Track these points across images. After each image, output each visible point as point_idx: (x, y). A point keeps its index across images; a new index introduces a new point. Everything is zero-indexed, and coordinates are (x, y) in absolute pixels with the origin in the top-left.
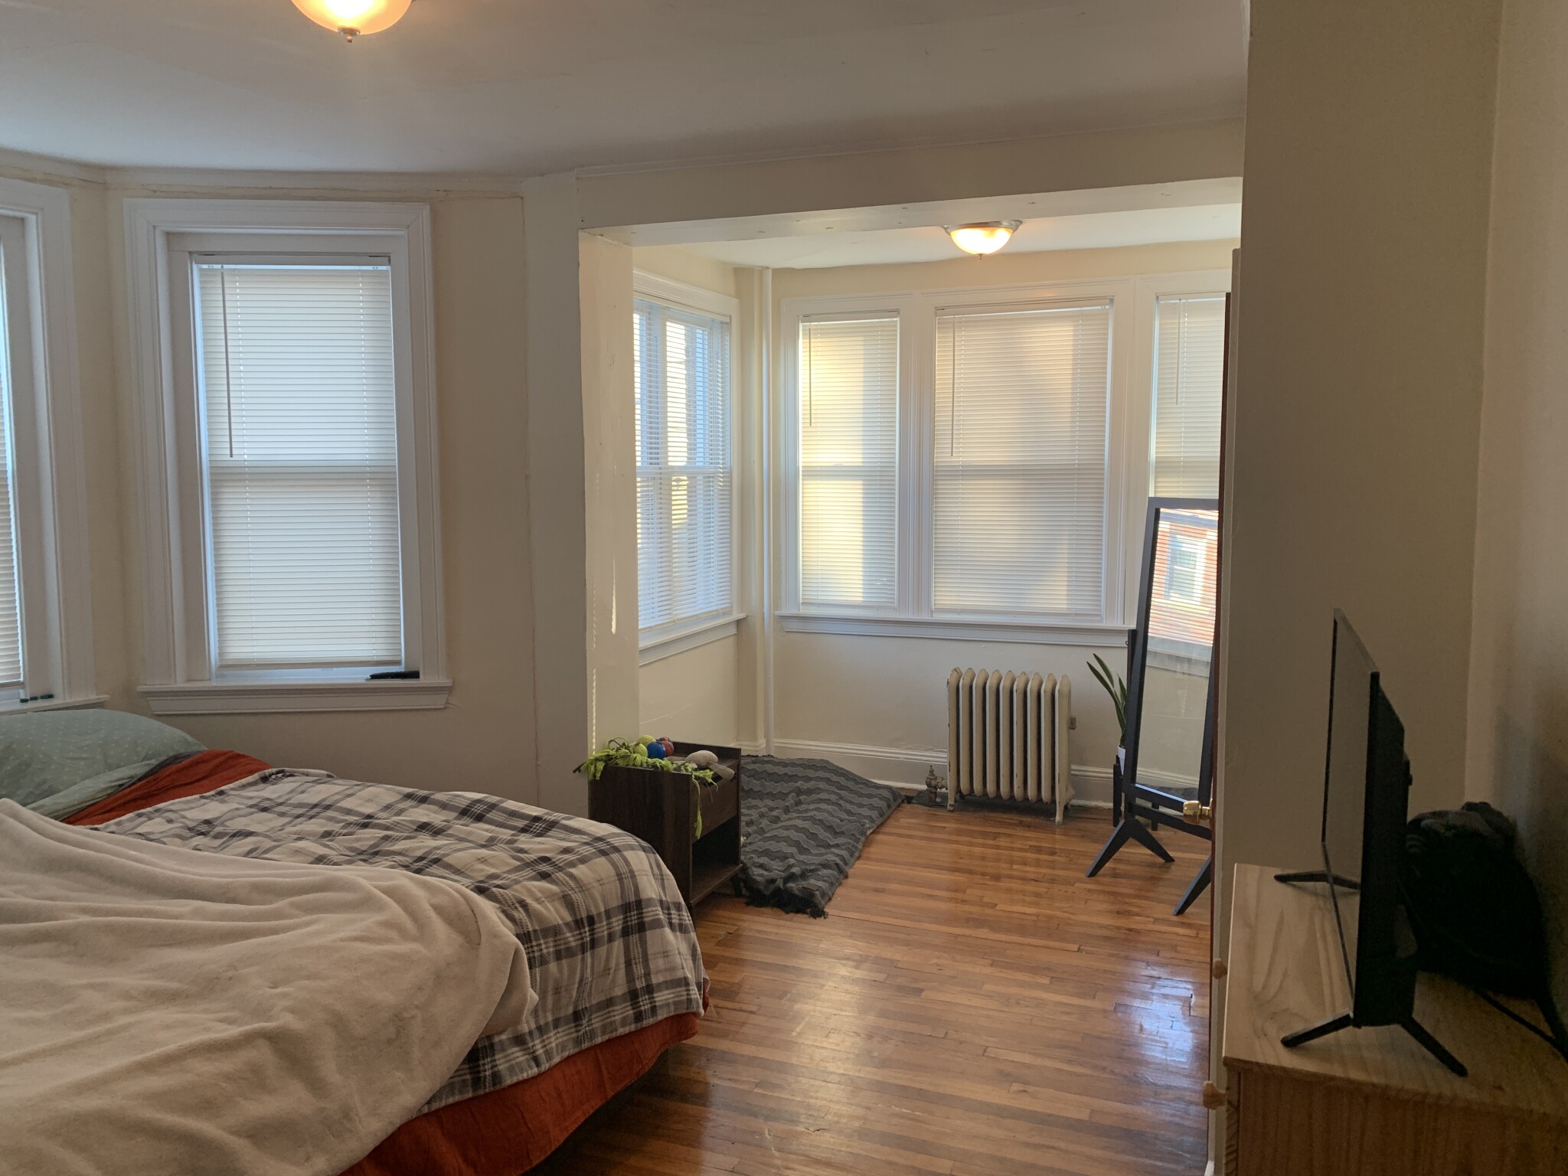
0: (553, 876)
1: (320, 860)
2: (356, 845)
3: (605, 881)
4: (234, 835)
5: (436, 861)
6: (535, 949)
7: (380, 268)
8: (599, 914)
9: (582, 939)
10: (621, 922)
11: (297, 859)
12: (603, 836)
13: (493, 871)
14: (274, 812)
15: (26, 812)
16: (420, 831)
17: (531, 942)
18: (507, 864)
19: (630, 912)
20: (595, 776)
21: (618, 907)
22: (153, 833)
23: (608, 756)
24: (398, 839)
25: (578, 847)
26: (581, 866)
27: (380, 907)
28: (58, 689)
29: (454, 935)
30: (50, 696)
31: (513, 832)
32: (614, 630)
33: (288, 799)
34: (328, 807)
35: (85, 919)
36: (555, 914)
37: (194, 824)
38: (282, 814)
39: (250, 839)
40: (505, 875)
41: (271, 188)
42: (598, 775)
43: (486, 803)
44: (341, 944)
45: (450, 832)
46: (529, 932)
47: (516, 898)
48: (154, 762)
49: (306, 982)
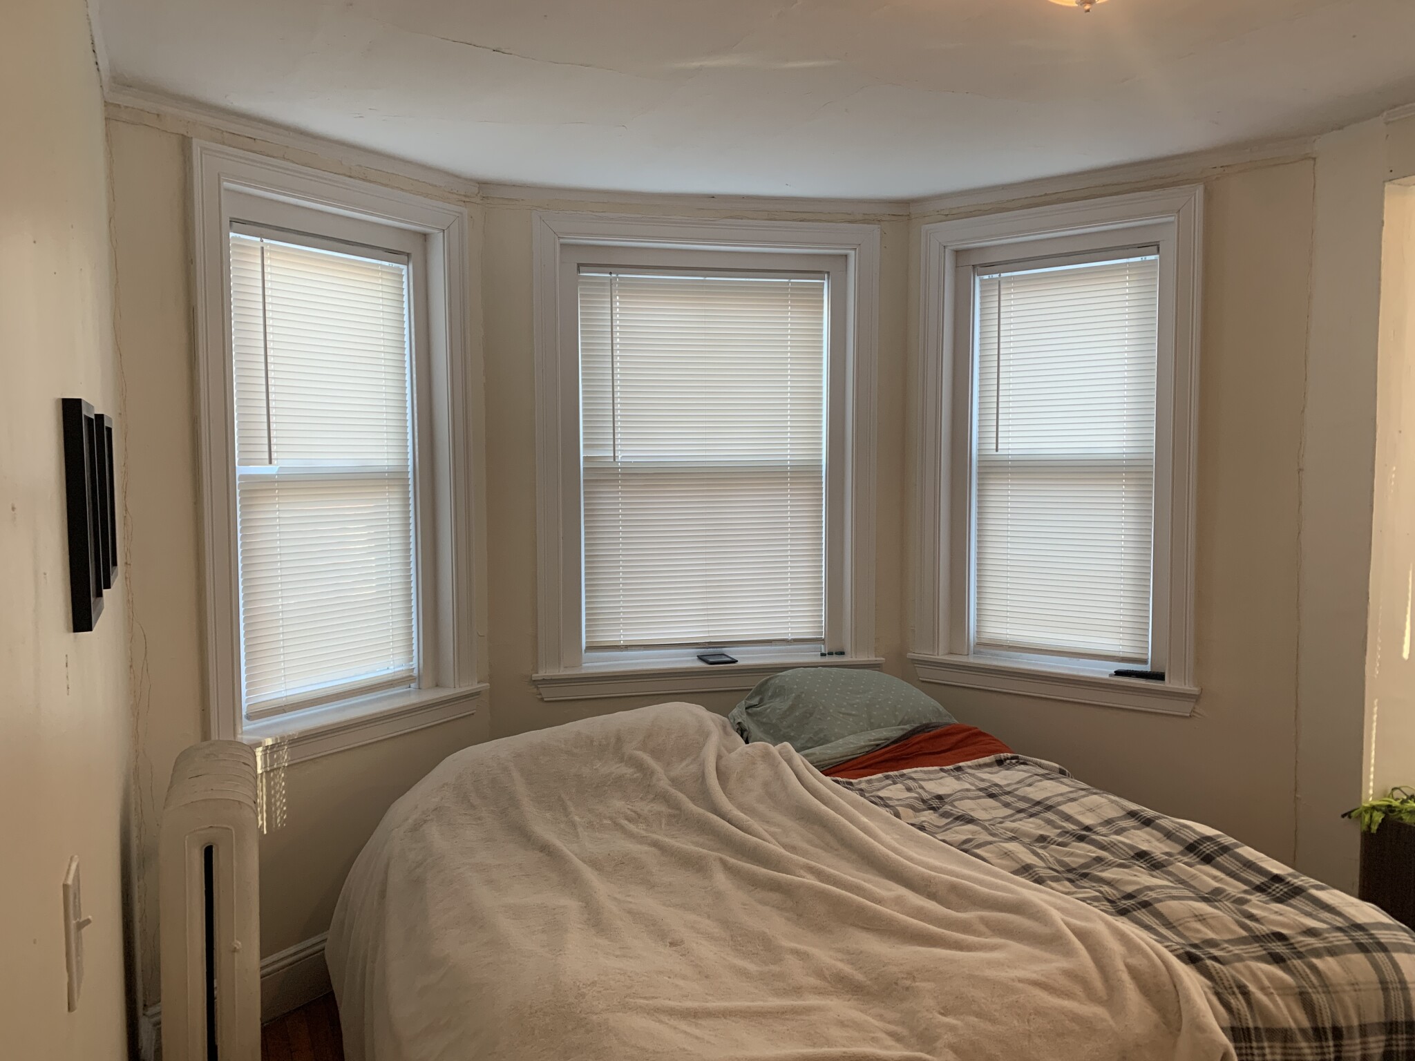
0: (1289, 962)
1: (1025, 870)
2: (1067, 859)
3: (1362, 987)
4: (958, 818)
5: (1146, 905)
6: (1256, 1052)
7: (1149, 258)
8: (1350, 1028)
9: (1323, 1054)
10: (1382, 1044)
11: (1004, 862)
12: (1365, 924)
13: (1211, 935)
14: (1000, 801)
15: (798, 758)
16: (1137, 860)
17: (1251, 1042)
18: (1232, 932)
19: (1397, 1032)
20: (1369, 827)
21: (1378, 1024)
22: (890, 799)
23: (1389, 806)
24: (1111, 865)
25: (1327, 930)
26: (1330, 959)
27: (1068, 952)
28: (848, 649)
29: (1149, 1010)
30: (842, 653)
31: (1246, 888)
32: (1406, 655)
33: (1016, 789)
34: (1049, 808)
35: (811, 880)
36: (1288, 1014)
37: (929, 797)
38: (1007, 805)
39: (970, 827)
40: (1226, 945)
42: (1374, 828)
43: (1218, 844)
44: (1020, 985)
45: (1170, 868)
46: (1248, 1029)
47: (1235, 980)
48: (908, 727)
49: (976, 1019)
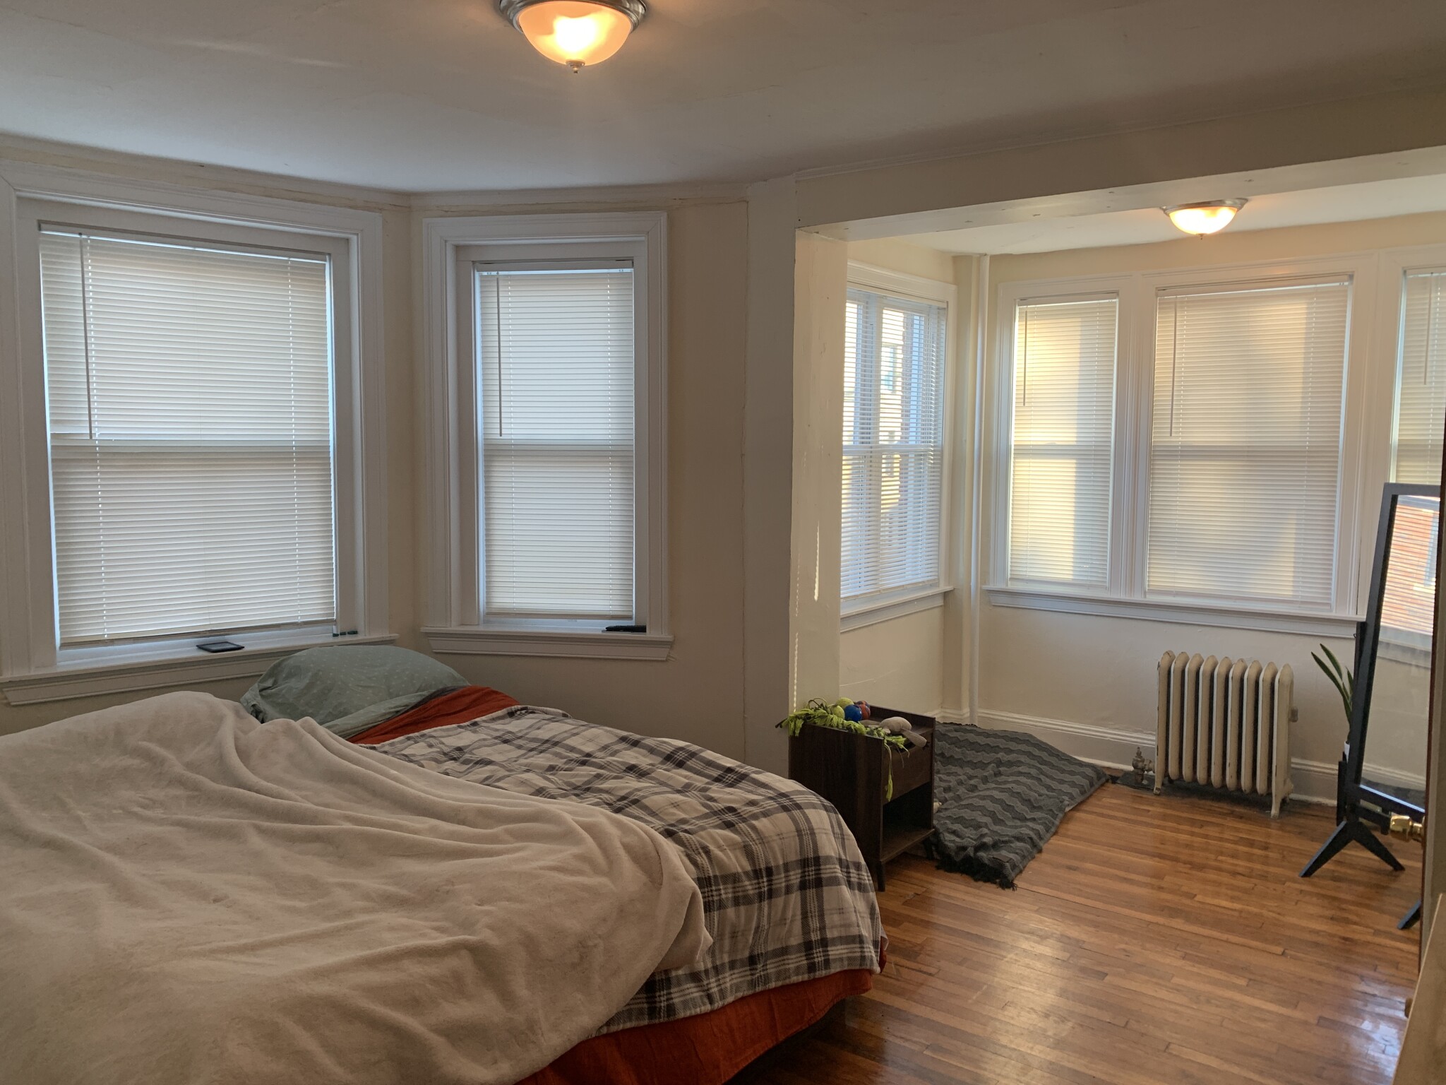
0: (736, 826)
1: (540, 792)
2: (573, 780)
3: (785, 836)
4: (477, 763)
5: (635, 802)
6: (714, 893)
7: (626, 270)
8: (777, 867)
9: (760, 888)
10: (799, 876)
11: (521, 789)
12: (787, 792)
13: (683, 816)
14: (513, 745)
15: (322, 730)
16: (628, 772)
17: (711, 887)
18: (696, 810)
19: (808, 866)
20: (794, 732)
21: (797, 861)
22: (414, 755)
23: (807, 714)
24: (607, 778)
25: (763, 801)
26: (764, 820)
27: (577, 841)
28: (361, 627)
29: (640, 874)
30: (355, 633)
31: (707, 780)
32: (816, 598)
33: (527, 734)
34: (556, 744)
35: (348, 826)
36: (736, 862)
37: (449, 750)
38: (520, 747)
39: (489, 767)
40: (694, 821)
41: (537, 204)
42: (797, 732)
43: (688, 752)
44: (542, 872)
45: (653, 775)
46: (709, 877)
47: (700, 844)
48: (426, 693)
49: (507, 903)
